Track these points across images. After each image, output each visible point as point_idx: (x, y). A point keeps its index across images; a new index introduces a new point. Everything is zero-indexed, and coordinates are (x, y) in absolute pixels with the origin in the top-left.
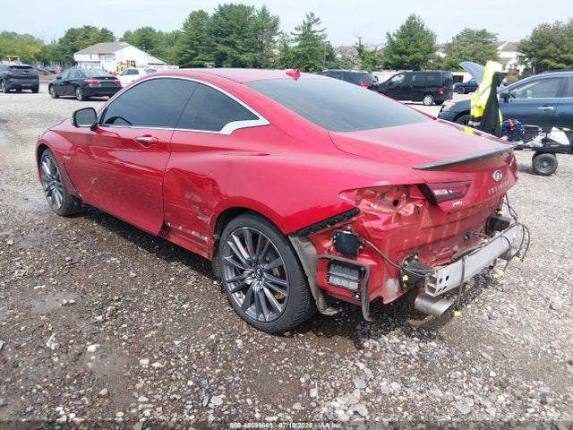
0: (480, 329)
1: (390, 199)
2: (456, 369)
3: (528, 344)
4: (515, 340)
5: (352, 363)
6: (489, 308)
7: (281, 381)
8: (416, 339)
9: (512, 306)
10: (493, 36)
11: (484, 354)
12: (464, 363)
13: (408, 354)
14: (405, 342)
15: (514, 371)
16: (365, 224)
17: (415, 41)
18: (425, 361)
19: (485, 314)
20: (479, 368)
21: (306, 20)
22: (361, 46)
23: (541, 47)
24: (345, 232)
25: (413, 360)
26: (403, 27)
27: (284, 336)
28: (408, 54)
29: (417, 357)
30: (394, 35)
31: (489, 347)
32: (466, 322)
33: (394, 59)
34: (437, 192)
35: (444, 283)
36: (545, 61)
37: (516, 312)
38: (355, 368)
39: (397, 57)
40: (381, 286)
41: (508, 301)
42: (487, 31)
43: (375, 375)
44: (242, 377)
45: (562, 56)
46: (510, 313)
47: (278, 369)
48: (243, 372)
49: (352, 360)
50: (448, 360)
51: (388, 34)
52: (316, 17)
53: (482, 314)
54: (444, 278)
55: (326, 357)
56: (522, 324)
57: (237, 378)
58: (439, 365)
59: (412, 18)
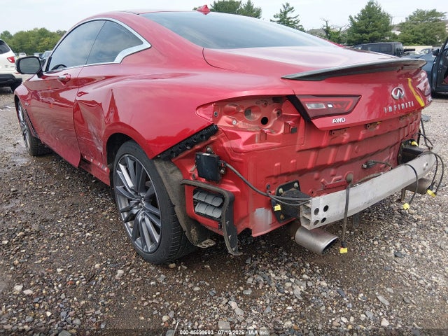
0: (383, 268)
1: (258, 116)
2: (342, 315)
3: (436, 288)
4: (421, 282)
5: (225, 301)
6: (398, 245)
7: (142, 318)
8: (305, 276)
9: (425, 243)
10: (442, 15)
11: (380, 298)
12: (353, 308)
13: (292, 293)
14: (292, 280)
15: (412, 320)
16: (225, 145)
17: (373, 22)
18: (309, 303)
19: (392, 251)
20: (370, 315)
21: (283, 9)
22: (328, 28)
24: (204, 154)
25: (295, 300)
26: (363, 12)
27: (168, 268)
28: (368, 33)
29: (300, 298)
30: (356, 18)
31: (388, 289)
32: (369, 260)
33: (355, 38)
34: (310, 107)
35: (322, 215)
37: (428, 249)
38: (226, 308)
39: (358, 35)
40: (248, 215)
41: (422, 238)
42: (437, 11)
43: (246, 317)
44: (104, 312)
46: (421, 251)
47: (146, 303)
48: (109, 305)
49: (228, 297)
50: (335, 303)
51: (350, 17)
52: (291, 7)
53: (389, 251)
54: (321, 209)
55: (201, 293)
56: (432, 264)
57: (98, 312)
58: (324, 308)
59: (371, 3)
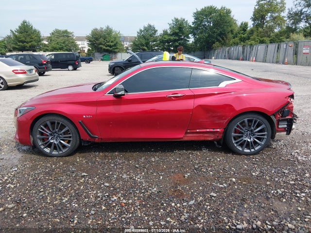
10: (71, 34)
17: (30, 35)
23: (97, 39)
24: (286, 110)
26: (20, 27)
28: (27, 43)
30: (15, 31)
33: (19, 45)
36: (101, 46)
39: (21, 44)
42: (68, 31)
45: (107, 44)
51: (11, 30)
59: (24, 22)
